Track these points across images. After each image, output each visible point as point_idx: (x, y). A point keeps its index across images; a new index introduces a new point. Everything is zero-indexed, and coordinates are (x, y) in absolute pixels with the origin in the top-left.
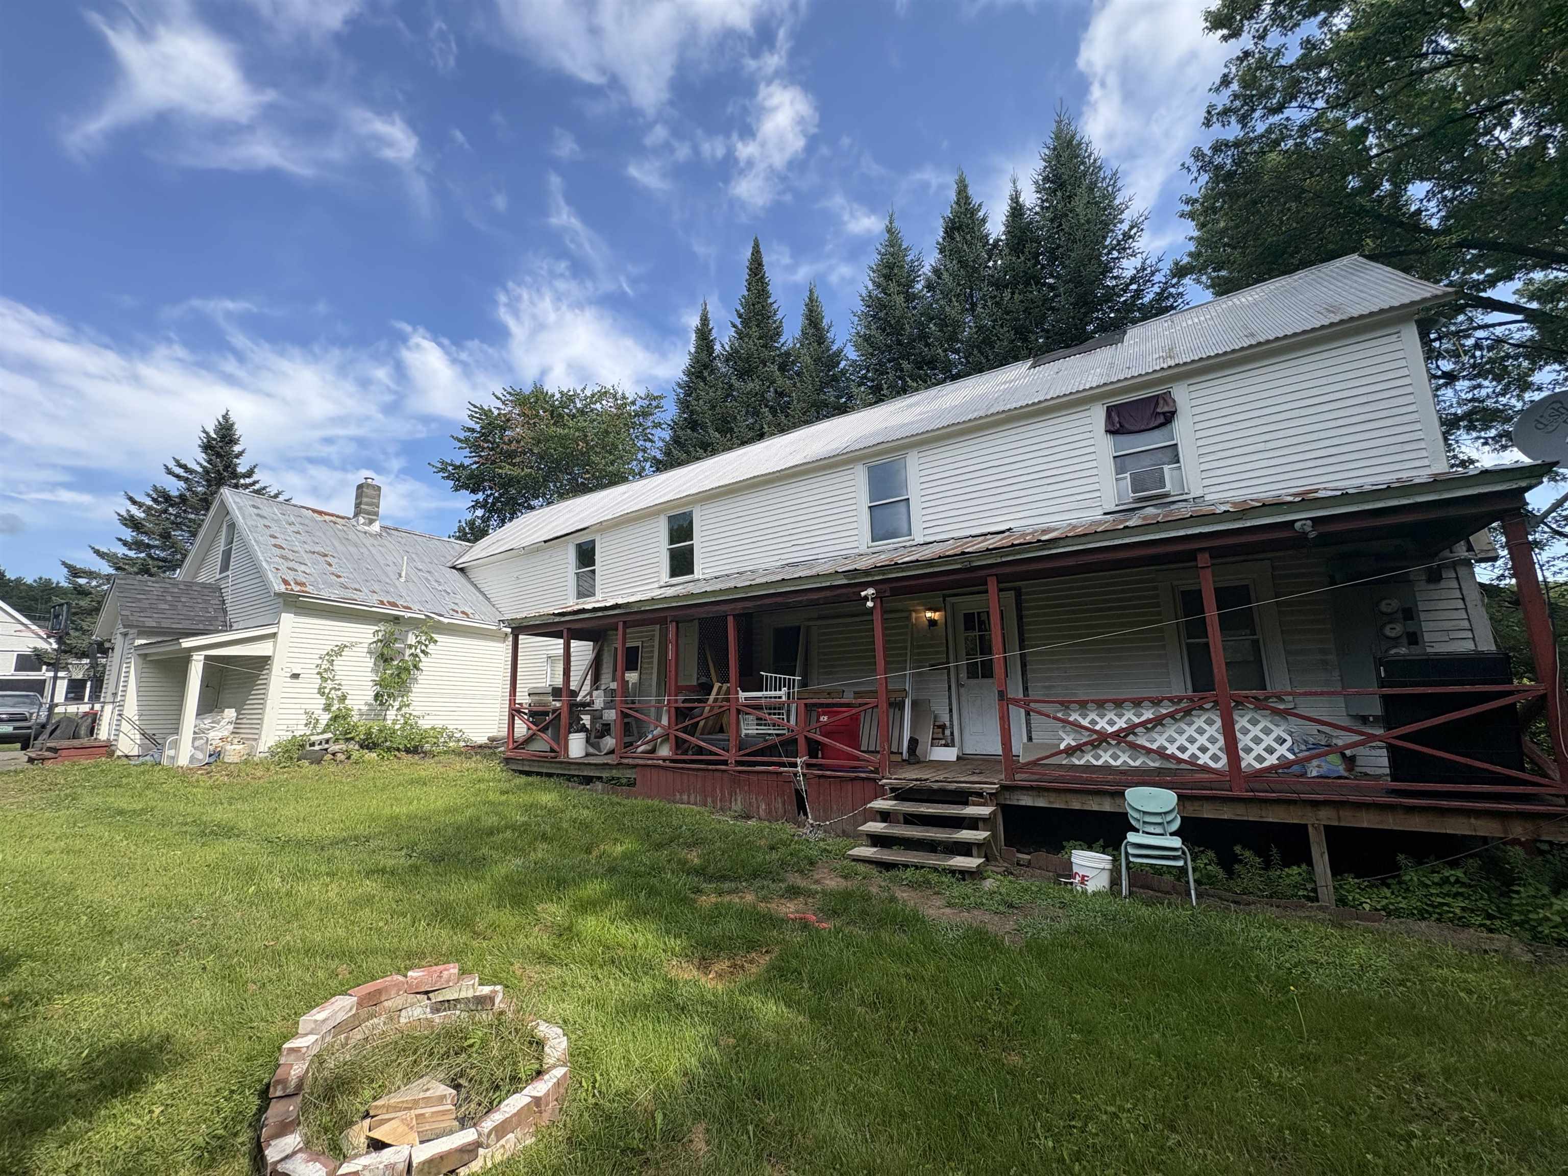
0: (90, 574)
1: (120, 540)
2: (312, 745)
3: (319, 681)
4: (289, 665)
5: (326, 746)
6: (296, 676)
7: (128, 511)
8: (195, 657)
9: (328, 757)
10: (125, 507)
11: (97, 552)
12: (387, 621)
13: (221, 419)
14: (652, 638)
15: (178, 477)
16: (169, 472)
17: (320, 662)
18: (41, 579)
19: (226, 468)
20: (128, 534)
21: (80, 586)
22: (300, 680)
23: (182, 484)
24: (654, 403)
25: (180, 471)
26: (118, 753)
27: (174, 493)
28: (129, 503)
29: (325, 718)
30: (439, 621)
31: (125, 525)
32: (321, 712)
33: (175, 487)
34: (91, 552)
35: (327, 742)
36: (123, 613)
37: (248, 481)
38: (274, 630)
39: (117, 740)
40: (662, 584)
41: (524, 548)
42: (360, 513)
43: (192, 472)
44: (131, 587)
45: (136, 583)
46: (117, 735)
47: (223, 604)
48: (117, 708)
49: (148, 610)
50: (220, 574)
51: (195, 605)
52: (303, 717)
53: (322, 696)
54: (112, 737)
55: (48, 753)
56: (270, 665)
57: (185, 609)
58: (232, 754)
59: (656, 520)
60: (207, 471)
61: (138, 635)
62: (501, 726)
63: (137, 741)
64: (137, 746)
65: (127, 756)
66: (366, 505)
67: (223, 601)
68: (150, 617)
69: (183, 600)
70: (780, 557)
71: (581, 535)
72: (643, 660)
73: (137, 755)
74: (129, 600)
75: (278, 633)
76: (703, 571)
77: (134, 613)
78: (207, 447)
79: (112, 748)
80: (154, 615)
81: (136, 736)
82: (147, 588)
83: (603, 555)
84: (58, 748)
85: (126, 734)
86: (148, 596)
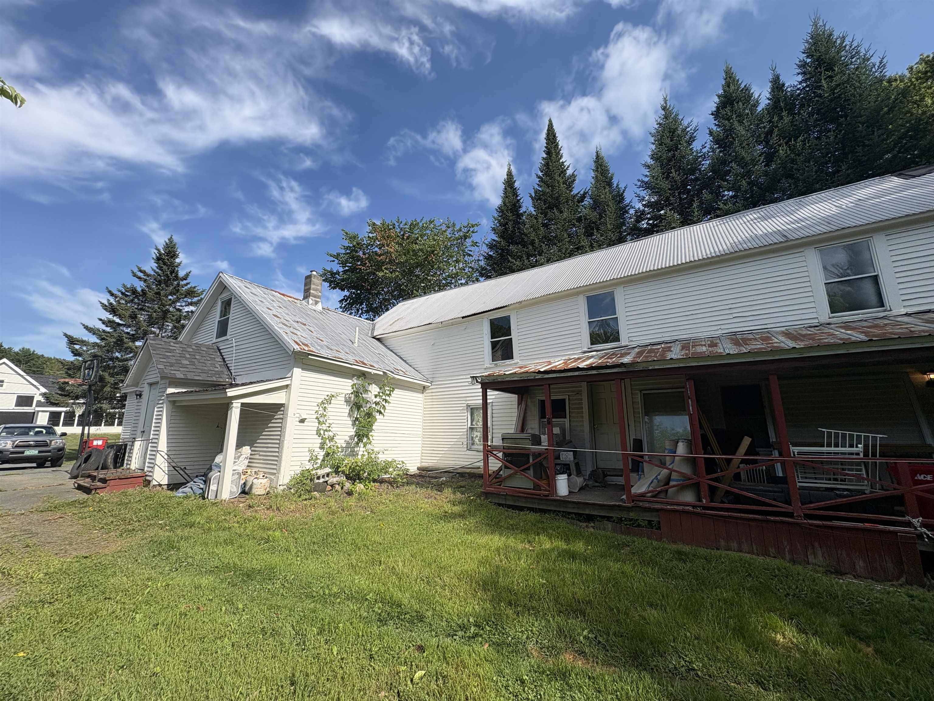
0: (83, 343)
1: (101, 320)
2: (318, 478)
3: (317, 424)
4: (298, 411)
5: (327, 479)
6: (302, 421)
7: (108, 300)
8: (234, 405)
9: (329, 488)
10: (105, 298)
11: (86, 328)
12: (359, 377)
13: (167, 241)
14: (579, 393)
15: (140, 278)
16: (135, 275)
17: (317, 408)
18: (23, 349)
19: (172, 273)
20: (107, 316)
21: (77, 350)
22: (306, 423)
23: (142, 283)
24: (471, 229)
25: (141, 275)
26: (155, 483)
27: (139, 289)
28: (109, 294)
29: (321, 454)
30: (394, 378)
31: (106, 309)
32: (319, 450)
33: (139, 286)
34: (83, 327)
35: (328, 475)
36: (159, 366)
37: (185, 282)
38: (288, 382)
39: (152, 472)
40: (586, 349)
41: (442, 322)
42: (309, 296)
43: (148, 276)
44: (160, 346)
45: (163, 343)
46: (152, 468)
47: (224, 361)
48: (150, 445)
49: (176, 365)
50: (216, 338)
51: (206, 362)
52: (308, 454)
53: (319, 436)
54: (146, 469)
55: (99, 484)
56: (283, 411)
57: (200, 364)
58: (259, 487)
59: (574, 299)
60: (159, 275)
61: (169, 385)
62: (423, 458)
63: (167, 472)
64: (167, 476)
65: (160, 485)
66: (314, 290)
67: (224, 359)
68: (178, 370)
69: (197, 357)
70: (719, 327)
71: (497, 312)
72: (571, 410)
73: (167, 483)
74: (161, 356)
75: (291, 385)
76: (630, 339)
77: (167, 367)
78: (159, 259)
79: (148, 478)
80: (181, 369)
81: (166, 468)
82: (171, 348)
83: (519, 327)
84: (107, 479)
85: (159, 467)
86: (173, 354)
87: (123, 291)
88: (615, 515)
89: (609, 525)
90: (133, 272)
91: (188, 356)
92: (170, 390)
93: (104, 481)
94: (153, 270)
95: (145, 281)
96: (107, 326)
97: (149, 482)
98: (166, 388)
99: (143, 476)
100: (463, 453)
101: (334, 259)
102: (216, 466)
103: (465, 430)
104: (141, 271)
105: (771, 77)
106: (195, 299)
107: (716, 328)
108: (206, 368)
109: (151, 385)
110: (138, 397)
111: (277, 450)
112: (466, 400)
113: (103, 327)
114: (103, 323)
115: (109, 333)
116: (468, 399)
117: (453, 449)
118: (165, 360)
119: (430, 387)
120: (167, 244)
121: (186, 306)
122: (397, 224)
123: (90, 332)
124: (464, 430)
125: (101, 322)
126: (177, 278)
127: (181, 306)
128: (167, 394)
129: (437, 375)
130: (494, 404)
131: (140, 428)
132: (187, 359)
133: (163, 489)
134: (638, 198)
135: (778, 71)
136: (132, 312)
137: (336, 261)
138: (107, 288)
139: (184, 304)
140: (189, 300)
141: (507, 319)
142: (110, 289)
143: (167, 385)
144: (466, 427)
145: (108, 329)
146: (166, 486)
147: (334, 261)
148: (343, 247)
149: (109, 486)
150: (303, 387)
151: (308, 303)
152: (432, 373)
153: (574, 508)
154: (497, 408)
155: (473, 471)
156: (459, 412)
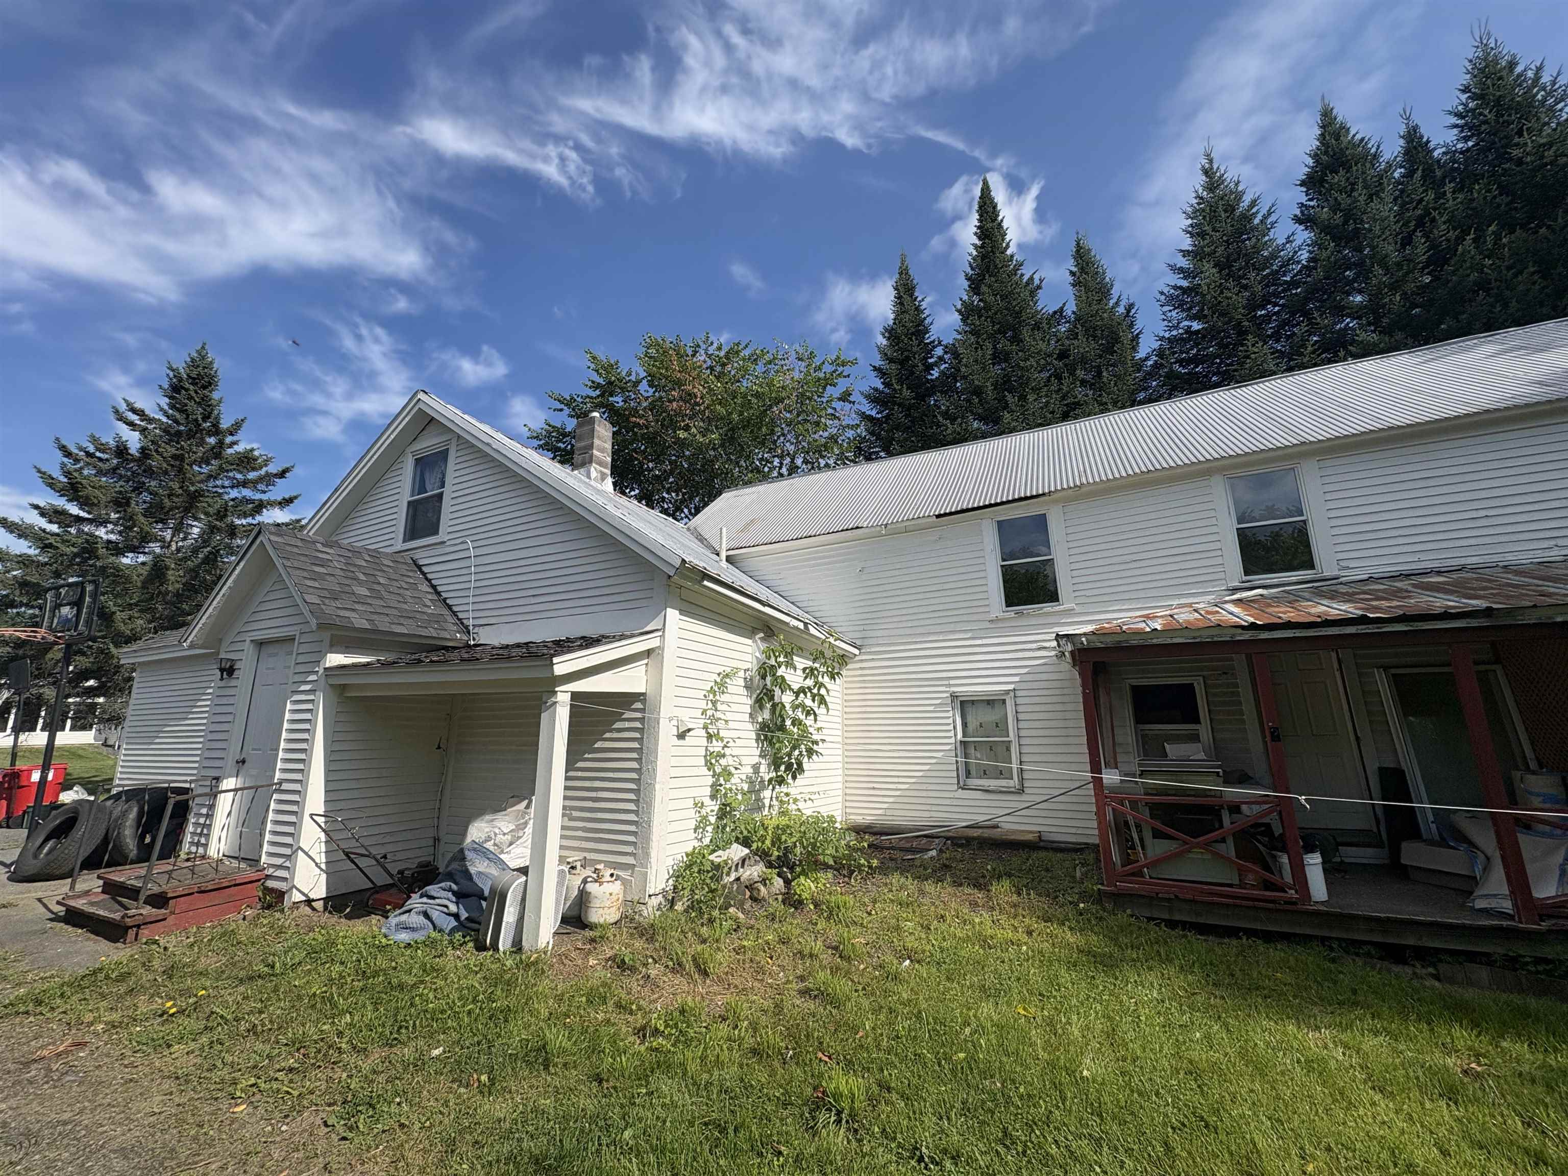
1: (36, 507)
2: (729, 872)
4: (677, 712)
6: (683, 735)
9: (746, 893)
10: (53, 463)
12: (766, 633)
13: (195, 354)
14: (1228, 672)
15: (131, 424)
16: (121, 417)
17: (704, 704)
19: (205, 418)
20: (51, 499)
22: (687, 741)
23: (138, 435)
25: (133, 417)
26: (297, 897)
27: (132, 448)
28: (60, 454)
29: (713, 812)
31: (51, 486)
32: (710, 802)
33: (132, 440)
35: (743, 862)
36: (309, 598)
37: (232, 439)
38: (656, 643)
39: (288, 868)
40: (1236, 584)
41: (886, 525)
42: (591, 462)
43: (150, 420)
44: (295, 550)
45: (299, 544)
46: (288, 857)
47: (438, 593)
48: (275, 796)
49: (343, 596)
50: (404, 541)
51: (401, 591)
52: (692, 813)
53: (709, 770)
54: (264, 858)
55: (147, 910)
56: (643, 710)
57: (392, 597)
58: (608, 904)
59: (1205, 483)
60: (176, 421)
61: (331, 645)
62: (848, 804)
63: (323, 866)
64: (324, 876)
65: (309, 902)
66: (599, 450)
67: (434, 587)
68: (353, 610)
69: (382, 581)
70: (1553, 543)
71: (1016, 507)
72: (1212, 708)
73: (324, 896)
74: (305, 574)
75: (661, 648)
76: (1341, 563)
77: (327, 601)
78: (176, 389)
79: (271, 884)
80: (357, 606)
81: (323, 855)
82: (320, 555)
83: (1070, 538)
84: (169, 895)
85: (306, 854)
86: (330, 571)
87: (91, 449)
88: (1496, 949)
89: (1483, 973)
90: (117, 412)
91: (362, 577)
92: (335, 659)
93: (159, 900)
94: (161, 409)
95: (143, 431)
96: (50, 522)
97: (281, 895)
98: (322, 654)
99: (259, 880)
100: (951, 795)
101: (562, 406)
102: (475, 850)
103: (952, 747)
104: (134, 411)
105: (1403, 130)
106: (252, 475)
107: (1546, 544)
108: (405, 606)
109: (261, 644)
110: (225, 675)
111: (632, 806)
112: (950, 685)
113: (43, 523)
114: (43, 514)
115: (57, 535)
116: (952, 682)
117: (924, 787)
118: (316, 585)
119: (857, 658)
120: (193, 360)
121: (232, 487)
122: (703, 346)
123: (12, 532)
124: (948, 747)
125: (36, 512)
126: (216, 430)
127: (223, 487)
128: (325, 669)
129: (871, 634)
130: (1019, 693)
131: (234, 752)
132: (360, 583)
133: (314, 909)
134: (1166, 323)
135: (1417, 119)
136: (120, 492)
137: (567, 411)
138: (57, 439)
139: (227, 483)
140: (239, 476)
141: (1041, 522)
142: (64, 442)
143: (327, 642)
144: (953, 740)
145: (54, 528)
146: (321, 902)
147: (561, 410)
148: (590, 384)
149: (172, 913)
150: (685, 653)
151: (589, 477)
152: (861, 628)
153: (1372, 931)
154: (1027, 700)
155: (987, 833)
156: (931, 708)
